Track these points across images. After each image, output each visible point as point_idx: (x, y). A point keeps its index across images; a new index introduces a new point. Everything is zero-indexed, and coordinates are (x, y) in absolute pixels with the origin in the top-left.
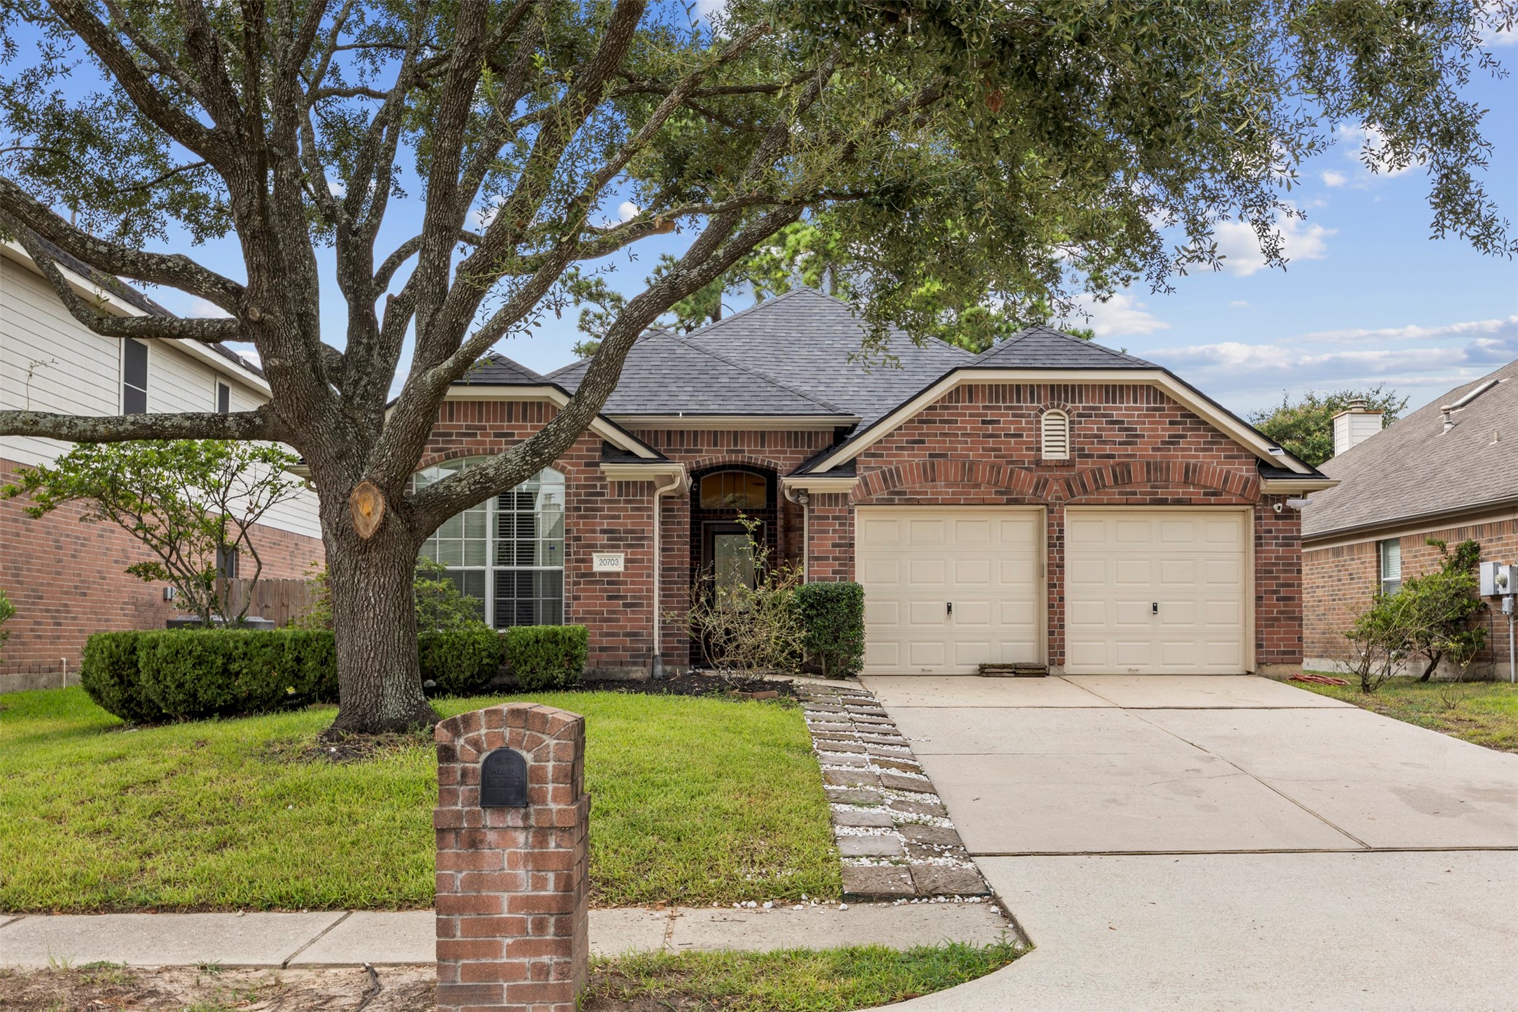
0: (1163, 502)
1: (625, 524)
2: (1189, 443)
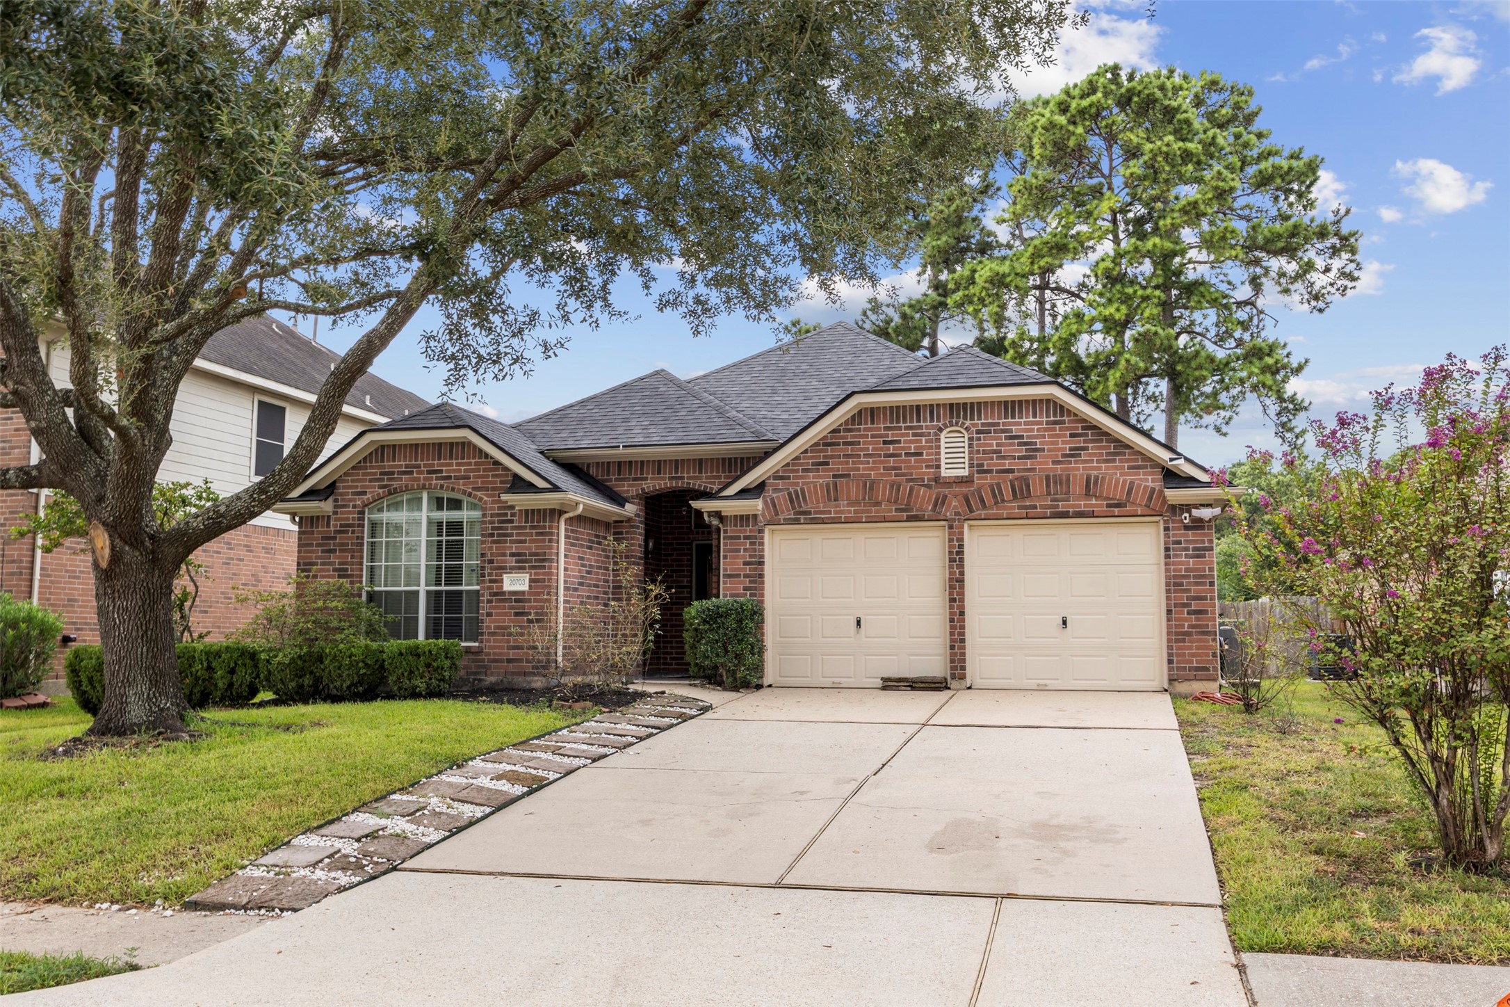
0: (1065, 515)
1: (530, 548)
2: (1091, 455)
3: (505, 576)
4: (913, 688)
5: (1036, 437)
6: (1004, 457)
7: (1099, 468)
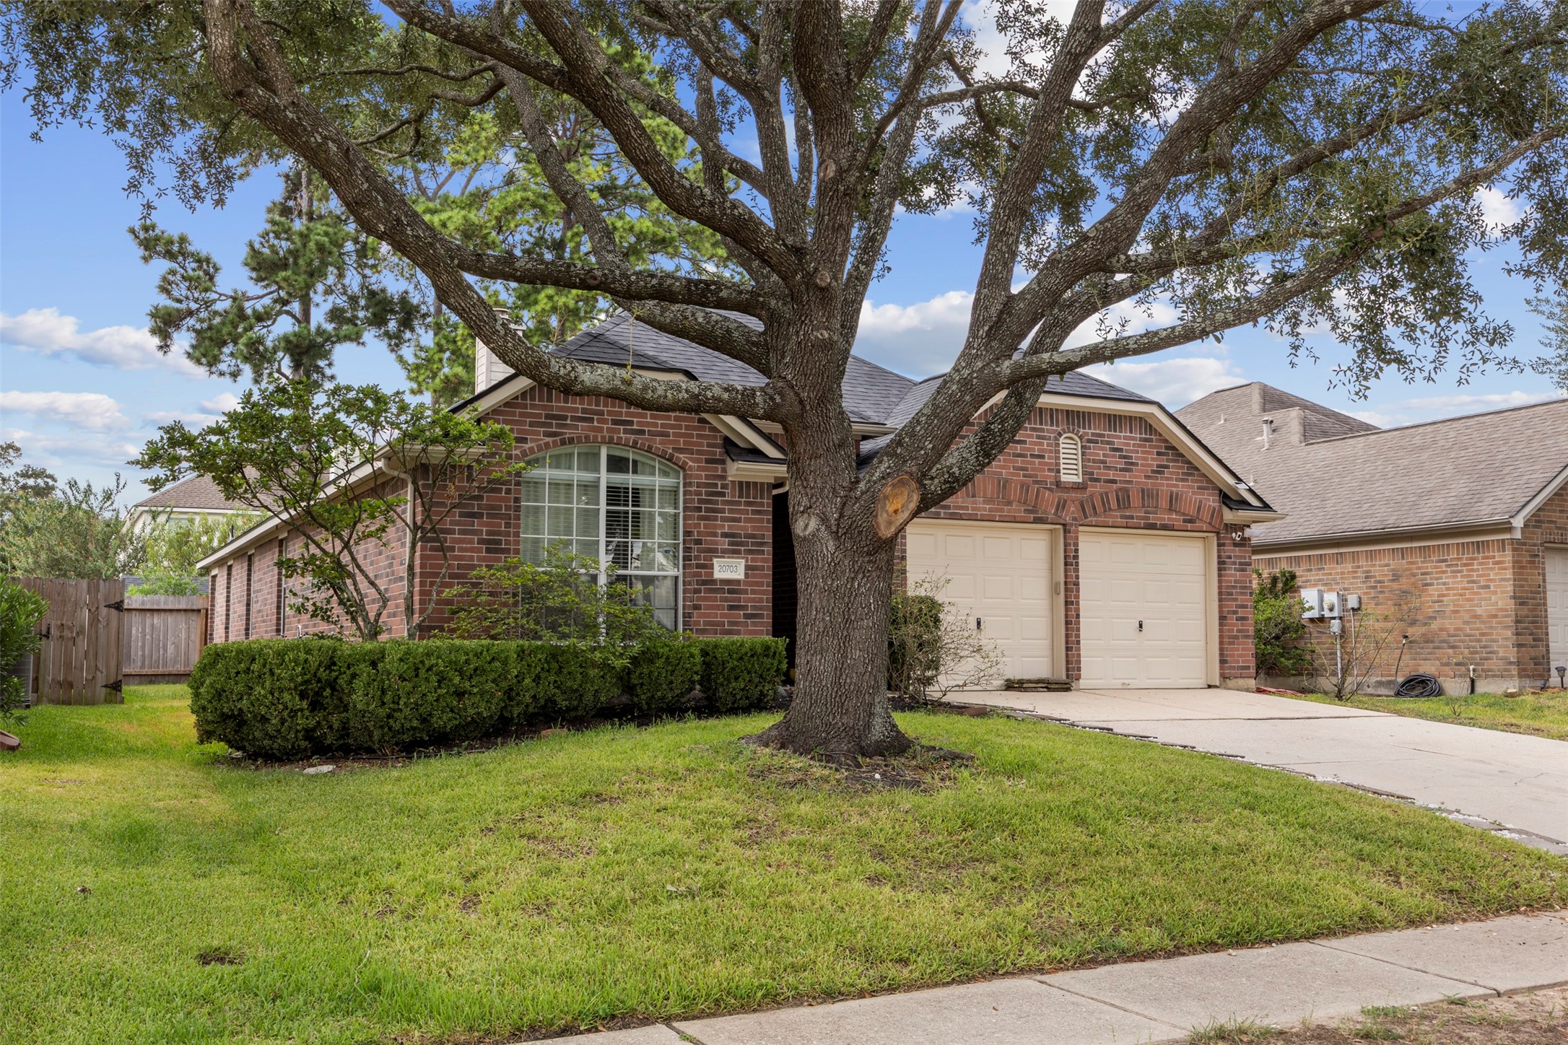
0: (1152, 527)
1: (745, 528)
2: (1171, 473)
3: (715, 560)
4: (1049, 690)
5: (1132, 451)
6: (1109, 468)
7: (1177, 486)
